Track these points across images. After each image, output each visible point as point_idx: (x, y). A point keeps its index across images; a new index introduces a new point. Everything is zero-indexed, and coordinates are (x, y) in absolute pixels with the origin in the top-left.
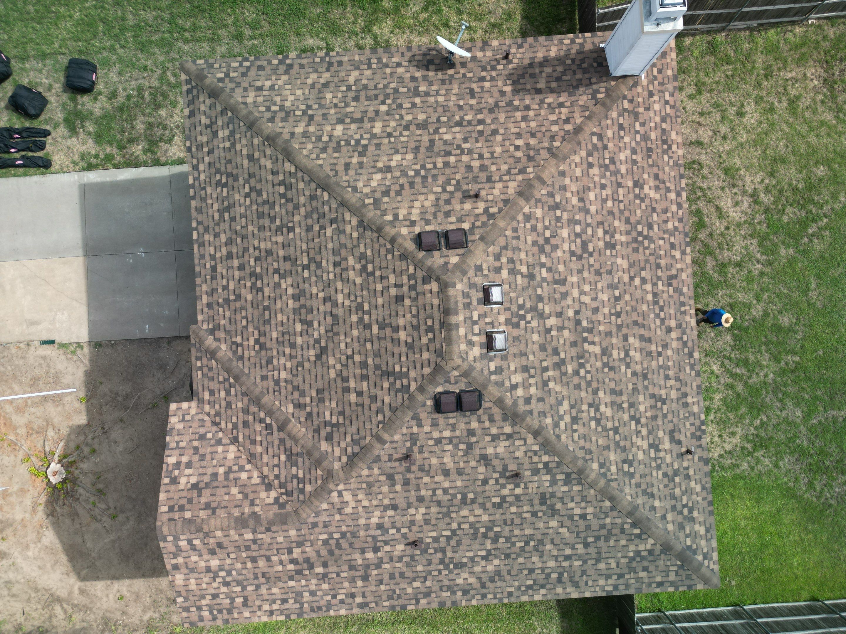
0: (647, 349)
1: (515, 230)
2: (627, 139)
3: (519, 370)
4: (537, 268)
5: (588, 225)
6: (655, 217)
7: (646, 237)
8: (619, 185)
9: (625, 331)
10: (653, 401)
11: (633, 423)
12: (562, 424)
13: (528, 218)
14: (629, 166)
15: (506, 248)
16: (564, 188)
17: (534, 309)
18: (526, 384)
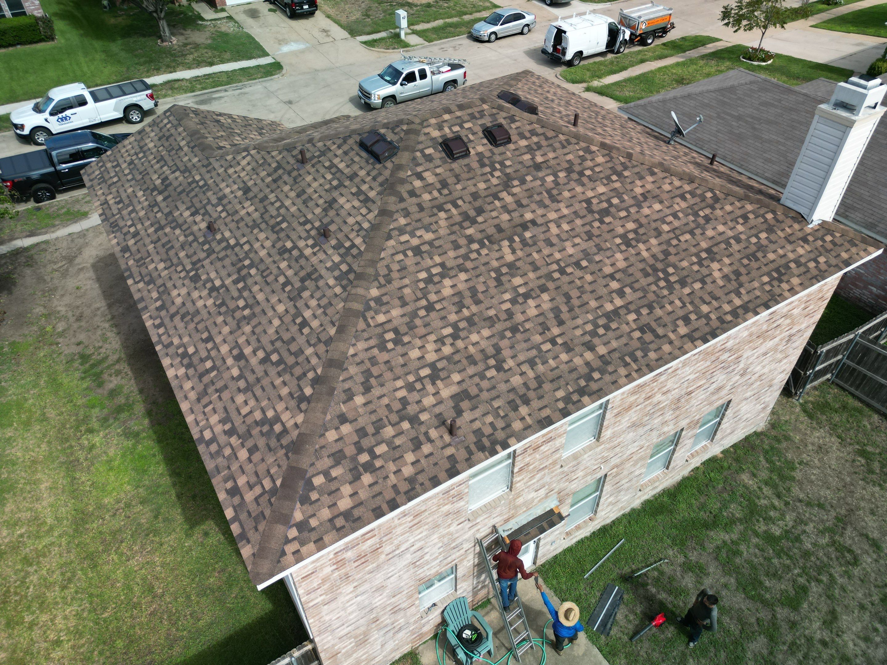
1: (568, 142)
2: (740, 228)
5: (627, 210)
6: (697, 286)
7: (667, 280)
11: (448, 331)
12: (405, 238)
13: (588, 151)
15: (547, 138)
16: (641, 177)
17: (508, 177)
18: (429, 188)
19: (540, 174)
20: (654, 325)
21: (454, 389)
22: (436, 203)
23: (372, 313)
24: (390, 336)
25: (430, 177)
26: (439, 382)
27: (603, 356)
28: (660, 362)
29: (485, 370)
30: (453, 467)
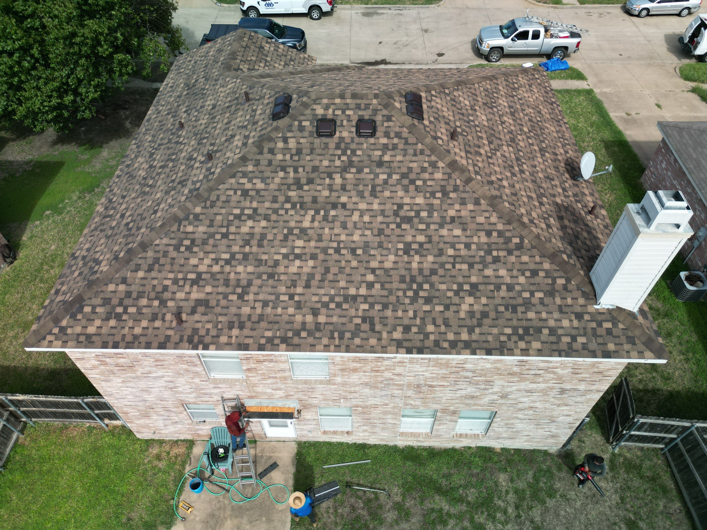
0: (298, 283)
1: (422, 152)
2: (522, 280)
3: (300, 146)
4: (387, 170)
5: (428, 225)
6: (439, 308)
7: (416, 293)
8: (471, 266)
9: (321, 257)
10: (244, 283)
11: (227, 256)
12: (244, 180)
13: (433, 165)
14: (493, 280)
15: (406, 143)
16: (463, 203)
17: (351, 164)
18: (286, 151)
19: (378, 170)
20: (377, 320)
21: (201, 296)
22: (284, 164)
23: (186, 223)
24: (187, 242)
25: (292, 143)
26: (195, 287)
27: (320, 323)
28: (358, 349)
29: (230, 293)
30: (165, 343)
